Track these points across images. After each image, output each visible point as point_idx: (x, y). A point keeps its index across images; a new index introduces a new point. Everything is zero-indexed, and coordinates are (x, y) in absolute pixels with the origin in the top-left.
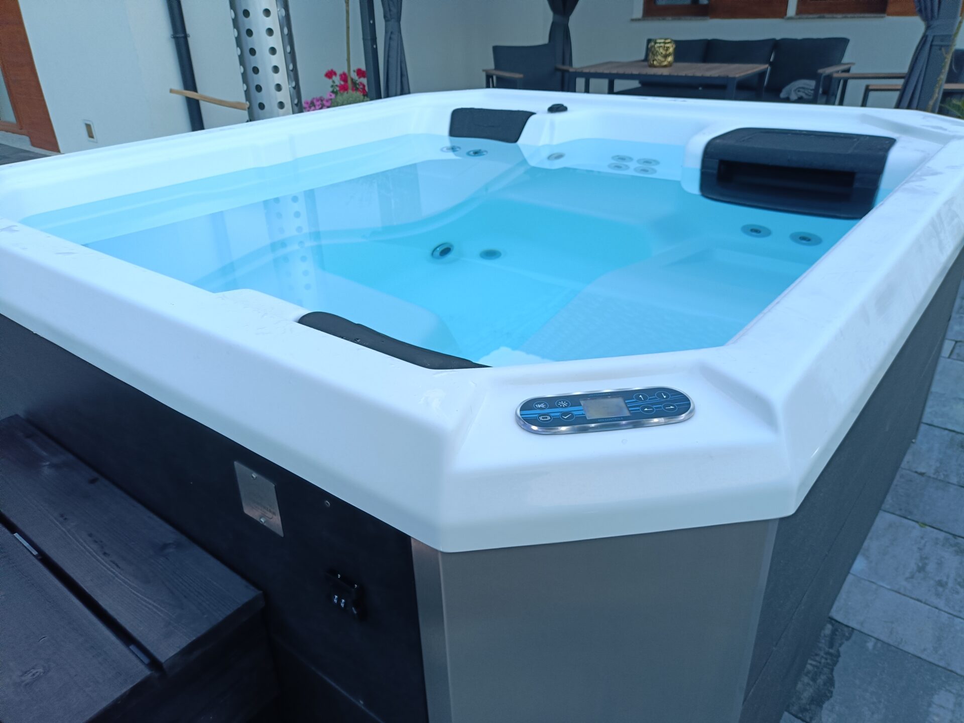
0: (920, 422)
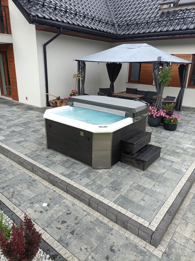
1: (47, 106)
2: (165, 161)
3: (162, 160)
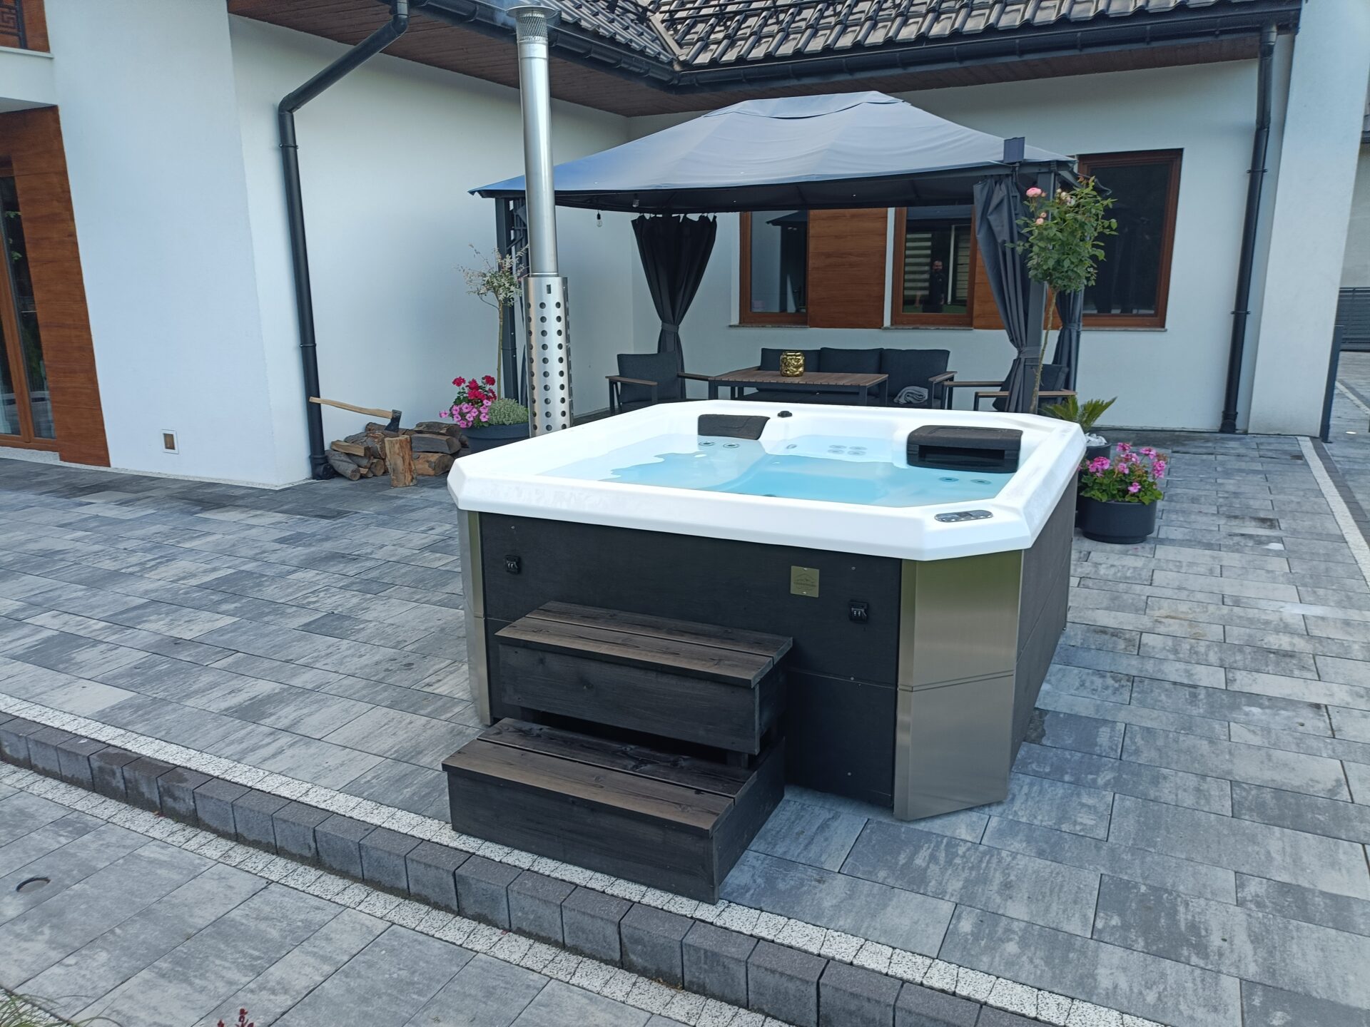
0: (1066, 622)
2: (1269, 707)
3: (1249, 705)
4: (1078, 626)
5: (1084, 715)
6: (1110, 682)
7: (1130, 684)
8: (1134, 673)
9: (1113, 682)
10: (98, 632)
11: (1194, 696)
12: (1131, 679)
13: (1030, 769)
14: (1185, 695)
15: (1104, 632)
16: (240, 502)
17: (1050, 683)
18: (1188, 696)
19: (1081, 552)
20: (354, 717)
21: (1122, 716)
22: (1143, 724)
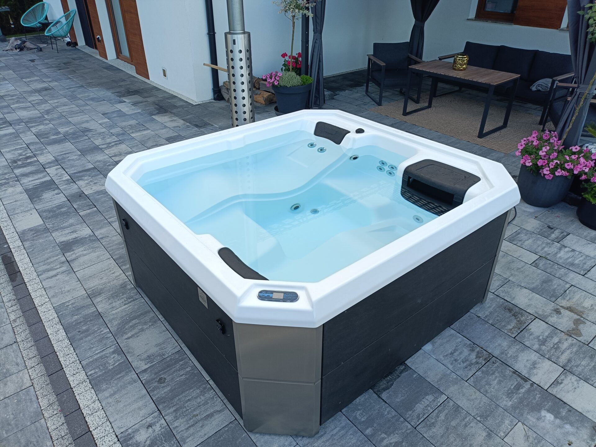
1: (215, 99)
2: (562, 419)
3: (548, 411)
4: (498, 299)
5: (429, 380)
6: (473, 356)
7: (484, 362)
8: (496, 353)
9: (475, 357)
10: (62, 182)
11: (518, 387)
12: (490, 358)
13: (354, 415)
14: (512, 385)
15: (510, 310)
16: (175, 111)
17: (433, 346)
18: (512, 387)
19: (562, 233)
20: (98, 262)
21: (452, 390)
22: (459, 403)
